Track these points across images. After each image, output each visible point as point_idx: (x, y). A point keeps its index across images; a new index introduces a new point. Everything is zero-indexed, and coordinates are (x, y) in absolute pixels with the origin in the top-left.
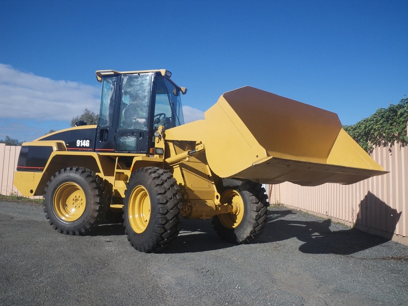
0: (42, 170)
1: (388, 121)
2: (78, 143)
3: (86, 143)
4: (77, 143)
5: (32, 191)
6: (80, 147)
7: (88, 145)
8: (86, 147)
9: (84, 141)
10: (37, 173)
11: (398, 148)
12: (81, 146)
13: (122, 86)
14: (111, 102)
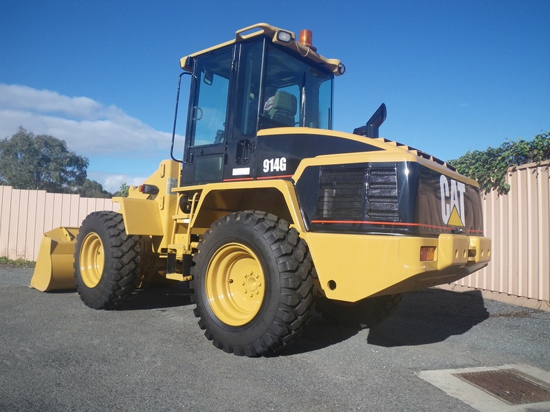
1: (484, 166)
11: (495, 196)
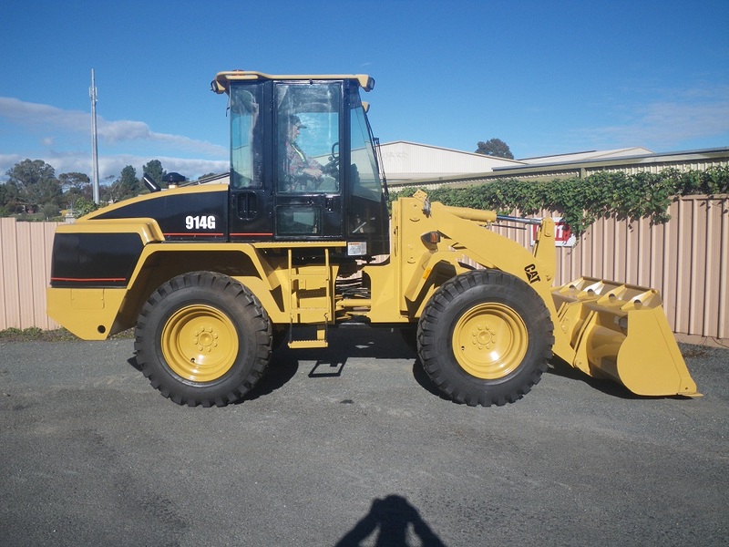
0: (125, 284)
2: (190, 222)
3: (208, 222)
4: (187, 222)
5: (102, 329)
6: (194, 230)
7: (213, 226)
8: (208, 230)
9: (204, 218)
10: (109, 291)
11: (645, 225)
12: (197, 227)
13: (276, 106)
14: (254, 139)
